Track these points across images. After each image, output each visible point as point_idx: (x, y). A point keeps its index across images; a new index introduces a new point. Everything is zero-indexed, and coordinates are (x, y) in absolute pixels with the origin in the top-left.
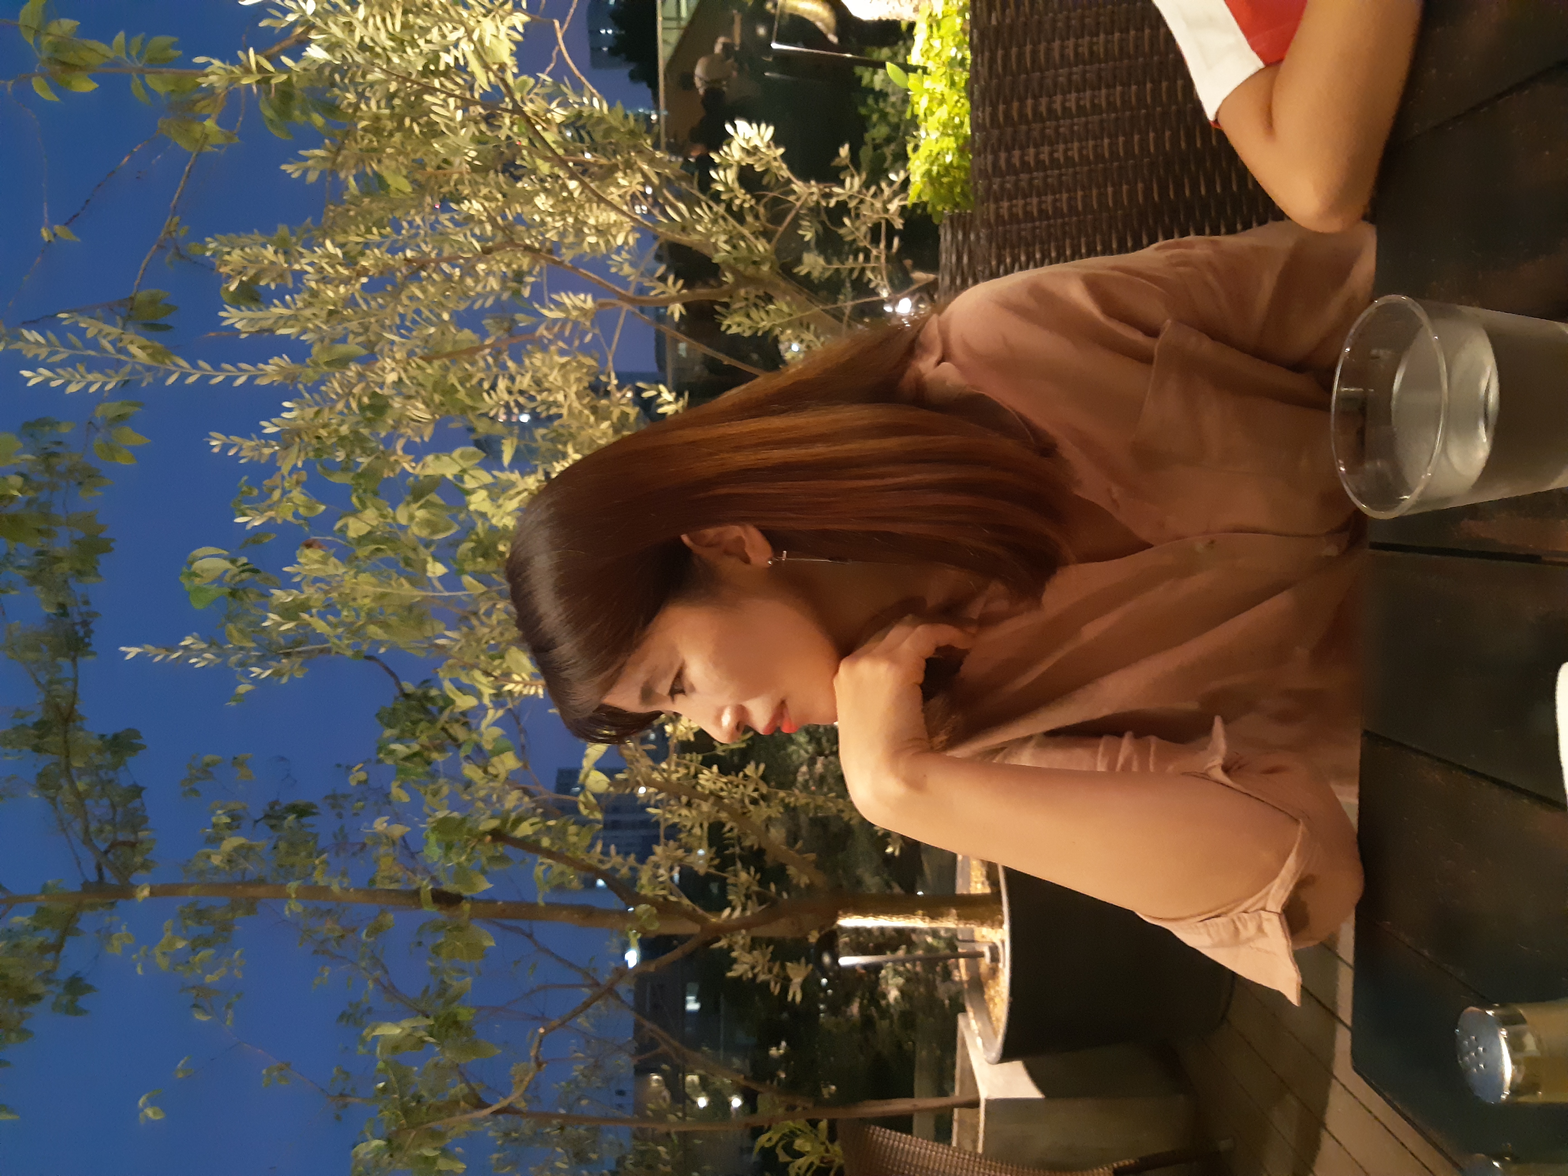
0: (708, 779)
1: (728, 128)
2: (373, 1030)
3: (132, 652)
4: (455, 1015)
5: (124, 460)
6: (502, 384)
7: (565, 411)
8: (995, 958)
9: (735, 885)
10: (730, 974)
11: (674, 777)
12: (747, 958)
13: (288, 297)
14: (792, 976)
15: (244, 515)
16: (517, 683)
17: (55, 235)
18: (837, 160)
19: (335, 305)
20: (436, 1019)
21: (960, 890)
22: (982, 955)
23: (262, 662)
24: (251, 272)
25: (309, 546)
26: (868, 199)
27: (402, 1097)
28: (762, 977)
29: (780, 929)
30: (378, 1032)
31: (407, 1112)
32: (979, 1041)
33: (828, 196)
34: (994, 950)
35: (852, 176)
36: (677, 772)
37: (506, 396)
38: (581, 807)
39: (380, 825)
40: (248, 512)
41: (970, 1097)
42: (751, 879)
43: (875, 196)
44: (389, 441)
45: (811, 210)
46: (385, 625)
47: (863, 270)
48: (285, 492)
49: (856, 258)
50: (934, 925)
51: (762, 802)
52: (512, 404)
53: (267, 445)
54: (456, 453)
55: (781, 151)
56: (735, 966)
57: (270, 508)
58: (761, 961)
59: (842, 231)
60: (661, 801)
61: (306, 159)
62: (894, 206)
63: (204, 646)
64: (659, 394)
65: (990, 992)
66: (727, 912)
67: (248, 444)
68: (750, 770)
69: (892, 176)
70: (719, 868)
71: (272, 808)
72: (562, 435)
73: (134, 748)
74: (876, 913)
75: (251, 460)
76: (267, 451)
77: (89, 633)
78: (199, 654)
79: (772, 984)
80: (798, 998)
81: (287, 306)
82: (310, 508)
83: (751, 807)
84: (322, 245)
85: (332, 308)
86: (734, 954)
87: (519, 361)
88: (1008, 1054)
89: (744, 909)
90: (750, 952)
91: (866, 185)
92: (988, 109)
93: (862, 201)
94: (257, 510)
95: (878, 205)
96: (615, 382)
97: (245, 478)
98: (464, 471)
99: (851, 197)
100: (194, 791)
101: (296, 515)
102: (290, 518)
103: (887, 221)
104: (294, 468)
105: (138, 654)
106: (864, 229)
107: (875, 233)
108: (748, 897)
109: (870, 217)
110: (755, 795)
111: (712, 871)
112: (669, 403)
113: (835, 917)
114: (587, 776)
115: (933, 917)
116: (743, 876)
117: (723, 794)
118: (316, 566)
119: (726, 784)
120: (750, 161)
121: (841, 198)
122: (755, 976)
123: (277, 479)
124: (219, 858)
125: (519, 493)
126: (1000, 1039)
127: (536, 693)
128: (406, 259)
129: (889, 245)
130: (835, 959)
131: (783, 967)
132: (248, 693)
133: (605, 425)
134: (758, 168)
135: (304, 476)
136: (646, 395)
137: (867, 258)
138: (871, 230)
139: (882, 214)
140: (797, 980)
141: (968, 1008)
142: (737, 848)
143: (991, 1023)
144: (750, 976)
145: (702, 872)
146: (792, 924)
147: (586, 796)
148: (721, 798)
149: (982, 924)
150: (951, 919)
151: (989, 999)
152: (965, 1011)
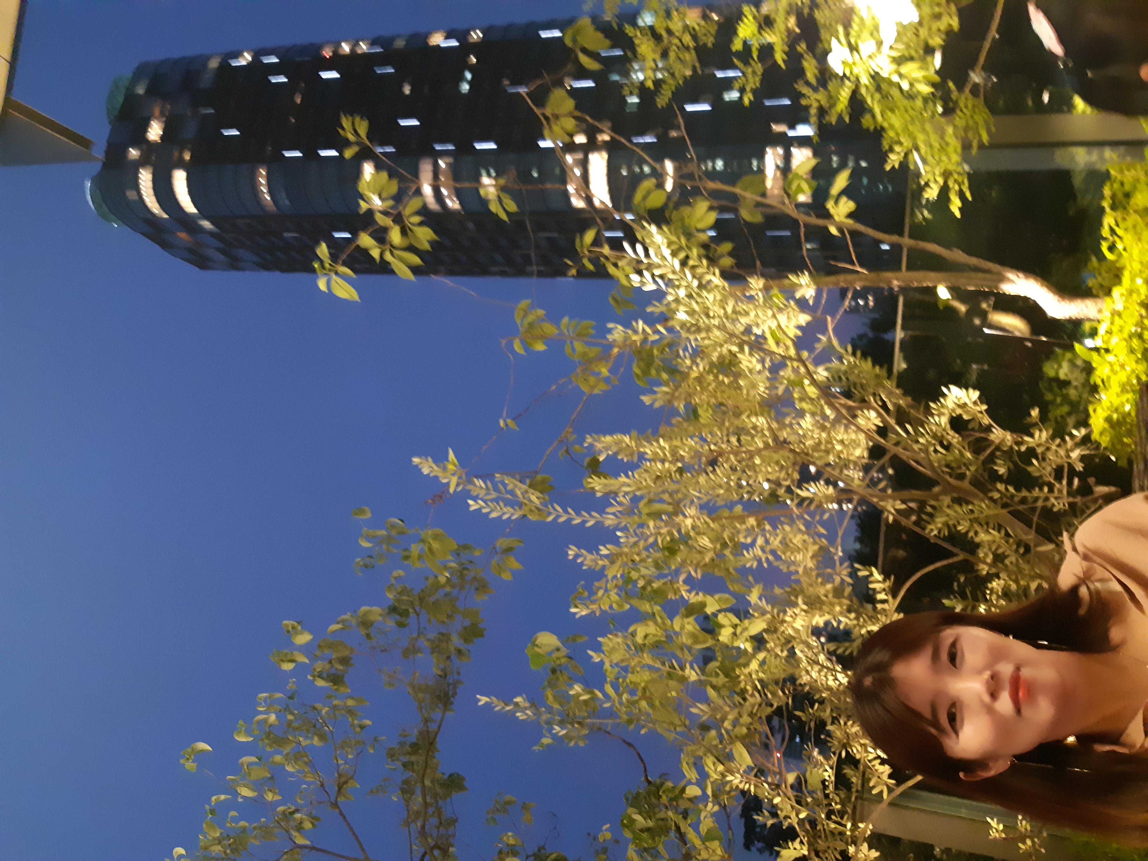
1: (944, 389)
3: (483, 700)
6: (760, 541)
13: (630, 473)
15: (576, 607)
17: (507, 425)
18: (1029, 420)
23: (562, 724)
24: (615, 449)
26: (1054, 447)
33: (1019, 443)
35: (1041, 431)
40: (579, 606)
43: (1059, 446)
44: (677, 573)
45: (1004, 452)
47: (1047, 499)
48: (606, 592)
49: (1041, 489)
53: (601, 559)
54: (717, 597)
55: (984, 407)
57: (593, 602)
59: (1030, 469)
61: (655, 393)
62: (1075, 454)
63: (527, 705)
64: (871, 574)
67: (590, 557)
69: (1075, 432)
71: (539, 850)
73: (461, 788)
76: (600, 563)
78: (523, 710)
81: (627, 476)
82: (620, 606)
84: (658, 442)
85: (659, 474)
87: (775, 527)
91: (1053, 438)
93: (1048, 449)
94: (585, 604)
95: (1062, 452)
96: (840, 554)
98: (720, 611)
99: (1039, 445)
101: (610, 608)
102: (606, 610)
103: (1069, 464)
104: (615, 577)
106: (1049, 469)
107: (1058, 473)
109: (1054, 461)
112: (879, 582)
120: (959, 411)
121: (1031, 445)
123: (603, 582)
129: (1070, 483)
132: (548, 746)
134: (965, 417)
136: (861, 574)
137: (1051, 490)
138: (1055, 470)
139: (1065, 459)
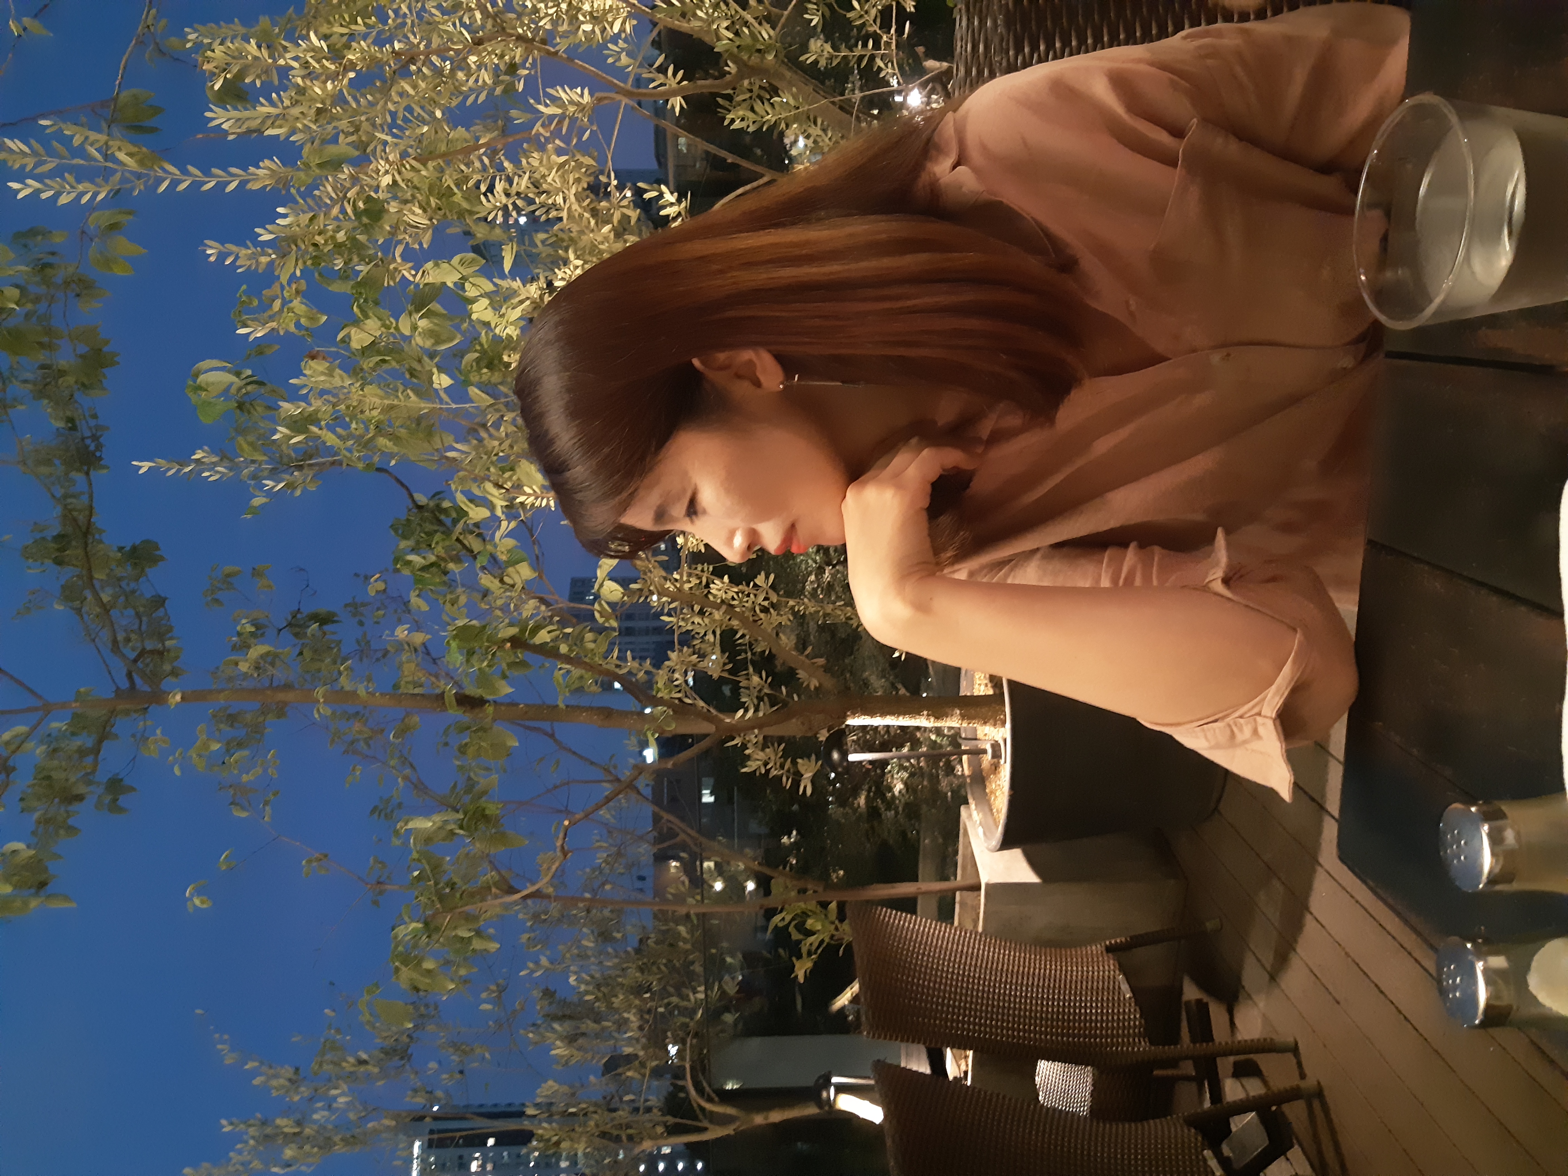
0: (720, 588)
2: (406, 824)
3: (145, 466)
4: (484, 810)
5: (120, 271)
6: (499, 187)
7: (564, 215)
8: (996, 754)
9: (747, 688)
10: (744, 770)
11: (687, 586)
12: (761, 755)
13: (274, 95)
14: (803, 772)
15: (246, 326)
16: (529, 495)
17: (25, 29)
19: (323, 102)
20: (465, 814)
21: (964, 691)
22: (984, 752)
23: (274, 474)
24: (235, 69)
25: (313, 358)
27: (436, 884)
28: (774, 773)
29: (793, 728)
30: (410, 825)
31: (442, 898)
32: (980, 830)
34: (996, 747)
36: (689, 582)
37: (504, 200)
38: (597, 615)
39: (401, 632)
40: (249, 322)
41: (970, 881)
42: (763, 683)
44: (388, 247)
46: (395, 438)
47: (872, 58)
48: (285, 303)
49: (865, 45)
50: (939, 724)
51: (772, 610)
52: (511, 207)
53: (264, 254)
54: (456, 260)
56: (749, 763)
57: (271, 318)
58: (773, 758)
59: (850, 15)
60: (675, 609)
63: (215, 460)
64: (661, 195)
65: (991, 786)
66: (741, 712)
67: (243, 252)
68: (760, 580)
70: (731, 672)
71: (294, 617)
72: (562, 240)
73: (155, 560)
74: (883, 714)
75: (249, 269)
76: (264, 260)
77: (99, 447)
78: (212, 467)
79: (784, 779)
80: (809, 792)
81: (272, 104)
82: (312, 319)
83: (762, 615)
84: (307, 38)
85: (320, 106)
86: (747, 752)
87: (517, 163)
88: (1006, 843)
89: (757, 710)
90: (763, 750)
94: (258, 320)
96: (615, 182)
97: (244, 287)
98: (464, 278)
100: (216, 601)
101: (298, 326)
102: (292, 329)
103: (898, 3)
104: (293, 278)
105: (150, 468)
106: (873, 12)
107: (885, 16)
108: (760, 699)
110: (766, 603)
111: (726, 675)
112: (672, 204)
113: (845, 717)
114: (601, 585)
115: (937, 718)
116: (756, 679)
117: (735, 603)
118: (322, 378)
119: (737, 593)
122: (768, 771)
123: (276, 288)
124: (247, 665)
125: (521, 302)
126: (1000, 829)
127: (548, 504)
128: (394, 51)
129: (900, 31)
130: (844, 755)
131: (794, 763)
132: (263, 506)
133: (607, 229)
135: (303, 285)
136: (647, 196)
137: (877, 46)
138: (880, 12)
140: (808, 775)
141: (971, 800)
142: (749, 654)
143: (992, 814)
144: (763, 771)
145: (715, 676)
146: (803, 724)
147: (600, 605)
148: (733, 606)
149: (985, 723)
150: (954, 719)
151: (992, 792)
152: (968, 803)
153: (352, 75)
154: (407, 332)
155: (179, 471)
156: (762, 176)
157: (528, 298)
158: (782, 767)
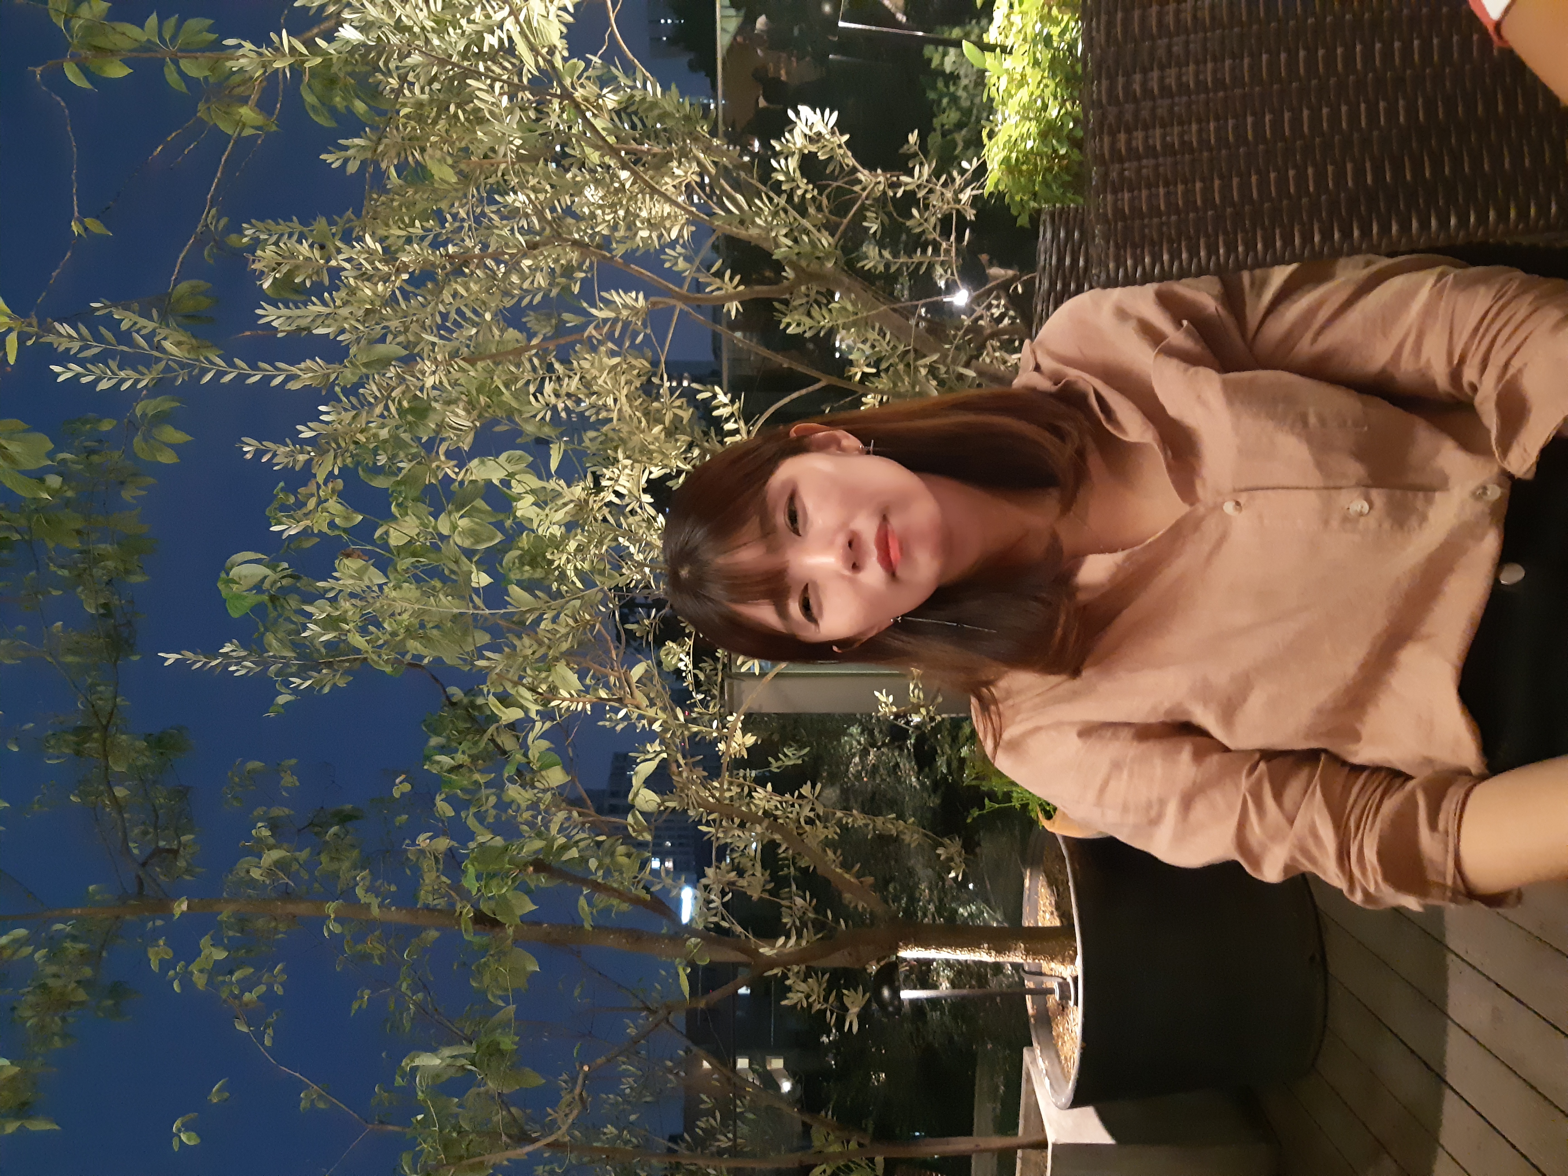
0: (764, 798)
1: (791, 114)
2: (412, 1061)
3: (171, 658)
4: (499, 1044)
5: (165, 457)
6: (548, 388)
7: (614, 415)
8: (1065, 996)
9: (790, 908)
10: (783, 1003)
11: (727, 794)
12: (803, 987)
13: (326, 294)
14: (849, 1006)
15: (280, 523)
16: (564, 700)
17: (85, 228)
18: (906, 147)
19: (372, 303)
20: (478, 1048)
21: (1027, 923)
22: (1051, 991)
23: (302, 673)
24: (285, 269)
25: (348, 556)
26: (938, 188)
27: (441, 1130)
28: (817, 1007)
29: (839, 959)
30: (417, 1062)
31: (447, 1145)
32: (1047, 1082)
33: (894, 186)
34: (1064, 986)
36: (730, 790)
37: (553, 400)
38: (630, 829)
39: (423, 840)
40: (284, 520)
41: (1035, 1138)
42: (807, 905)
43: (945, 185)
44: (430, 446)
45: (876, 200)
46: (427, 640)
47: (931, 264)
48: (320, 502)
49: (924, 251)
50: (1000, 959)
51: (817, 822)
53: (302, 451)
54: (503, 457)
55: (846, 137)
56: (790, 995)
57: (306, 515)
58: (816, 989)
59: (909, 223)
60: (714, 821)
61: (346, 148)
62: (965, 197)
63: (243, 653)
64: (715, 396)
65: (1058, 1029)
66: (781, 940)
67: (282, 450)
68: (806, 790)
69: (965, 164)
70: (773, 893)
71: (316, 816)
72: (612, 440)
73: (181, 750)
74: (939, 946)
75: (285, 468)
76: (302, 457)
77: (132, 634)
78: (239, 661)
79: (828, 1013)
80: (855, 1029)
81: (325, 304)
82: (346, 518)
83: (807, 828)
84: (362, 240)
85: (369, 306)
86: (788, 982)
87: (567, 364)
88: (1078, 1100)
89: (799, 936)
90: (805, 981)
91: (936, 173)
92: (1105, 83)
93: (931, 191)
94: (292, 517)
95: (949, 195)
96: (667, 383)
97: (282, 484)
98: (511, 475)
99: (919, 186)
101: (332, 525)
102: (325, 529)
103: (958, 211)
104: (330, 476)
105: (176, 660)
106: (933, 220)
107: (945, 224)
108: (804, 924)
109: (940, 208)
110: (812, 815)
111: (766, 896)
112: (725, 405)
113: (896, 949)
114: (636, 794)
115: (999, 952)
116: (799, 901)
117: (779, 813)
118: (351, 581)
119: (781, 803)
120: (813, 149)
121: (908, 188)
122: (810, 1006)
123: (312, 487)
124: (259, 871)
125: (565, 504)
126: (1071, 1085)
127: (584, 708)
128: (447, 254)
129: (960, 238)
130: (895, 993)
131: (840, 997)
132: (288, 704)
133: (657, 429)
134: (822, 157)
135: (340, 484)
136: (700, 397)
137: (936, 253)
138: (941, 220)
139: (952, 205)
140: (854, 1010)
141: (1035, 1044)
142: (792, 869)
143: (1060, 1062)
144: (805, 1005)
145: (755, 897)
146: (850, 954)
147: (634, 816)
148: (776, 818)
149: (1052, 960)
150: (1018, 953)
151: (1058, 1036)
152: (1031, 1045)
153: (405, 276)
154: (445, 532)
155: (205, 664)
156: (818, 380)
157: (572, 501)
158: (826, 1000)
